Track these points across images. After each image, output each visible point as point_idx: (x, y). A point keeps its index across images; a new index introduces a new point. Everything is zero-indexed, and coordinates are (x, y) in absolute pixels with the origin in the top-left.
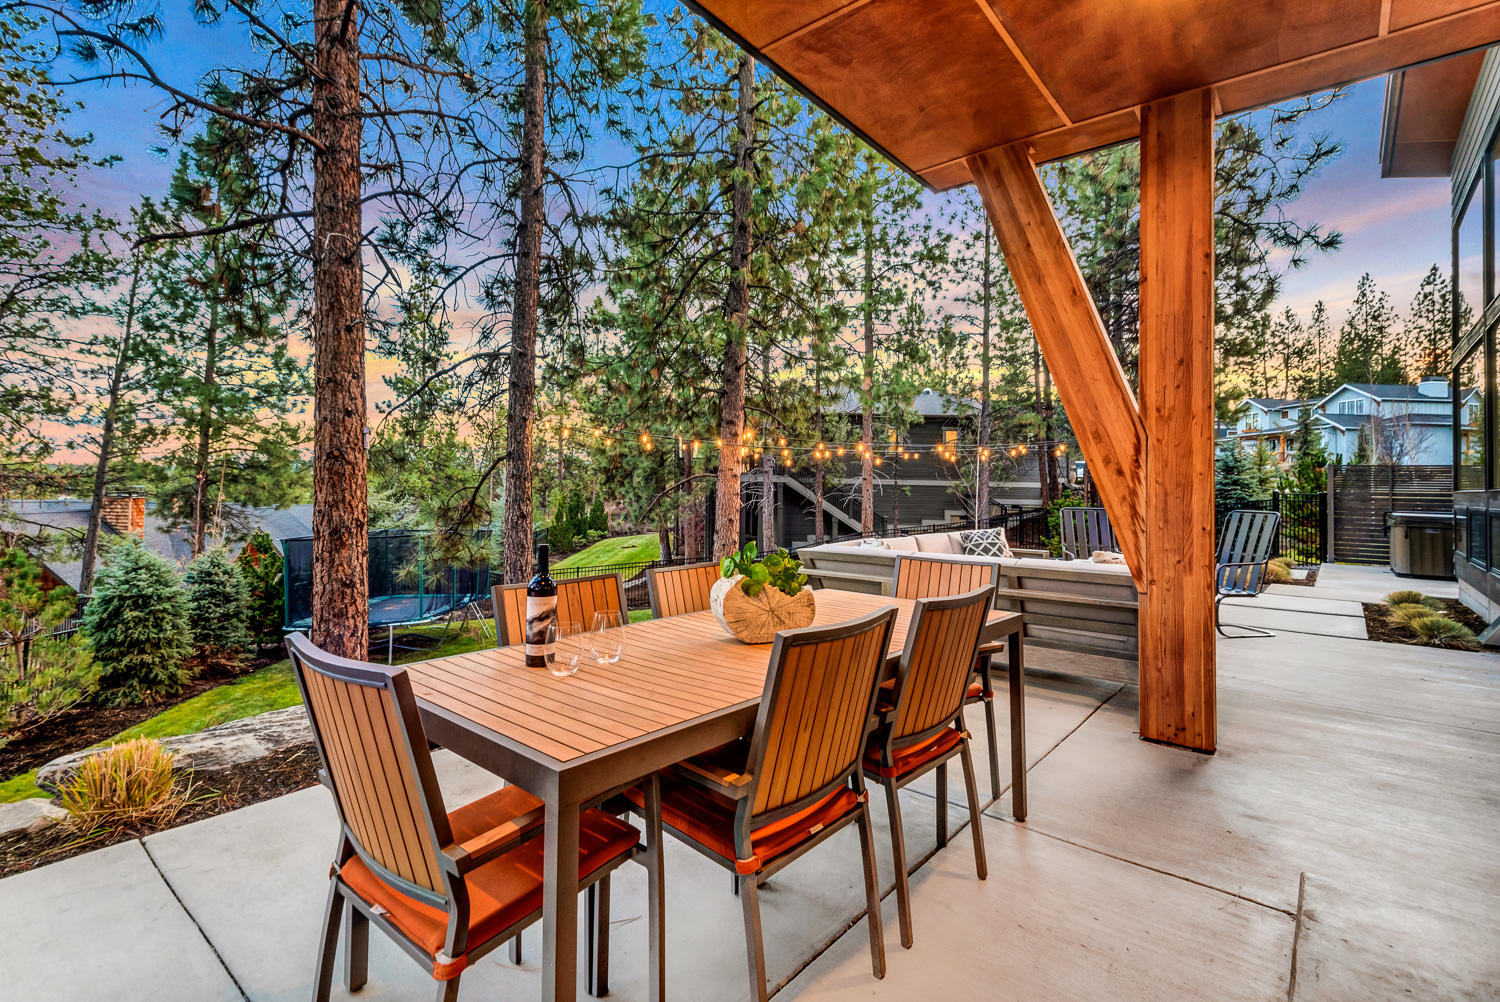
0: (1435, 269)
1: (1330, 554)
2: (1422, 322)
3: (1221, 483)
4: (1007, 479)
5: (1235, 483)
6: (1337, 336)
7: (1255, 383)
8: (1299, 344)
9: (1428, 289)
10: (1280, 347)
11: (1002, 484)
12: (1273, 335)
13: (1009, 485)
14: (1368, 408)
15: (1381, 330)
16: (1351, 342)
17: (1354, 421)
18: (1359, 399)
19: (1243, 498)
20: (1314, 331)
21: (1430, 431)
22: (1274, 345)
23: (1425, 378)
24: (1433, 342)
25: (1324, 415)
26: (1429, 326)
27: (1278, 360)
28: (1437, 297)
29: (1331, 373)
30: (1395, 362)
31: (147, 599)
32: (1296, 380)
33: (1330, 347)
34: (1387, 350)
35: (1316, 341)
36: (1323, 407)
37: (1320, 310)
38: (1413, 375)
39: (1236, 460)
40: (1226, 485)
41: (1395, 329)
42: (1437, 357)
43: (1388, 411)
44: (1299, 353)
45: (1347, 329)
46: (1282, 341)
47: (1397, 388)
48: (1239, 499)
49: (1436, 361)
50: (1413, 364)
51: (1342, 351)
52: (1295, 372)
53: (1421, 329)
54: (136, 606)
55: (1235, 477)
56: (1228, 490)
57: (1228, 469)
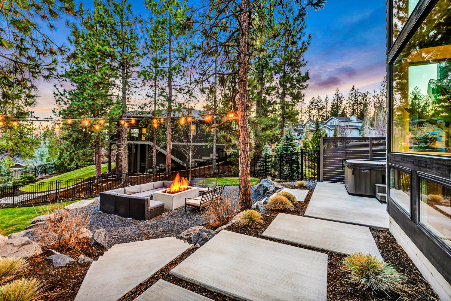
0: (354, 87)
1: (321, 178)
2: (351, 101)
6: (331, 104)
7: (310, 116)
8: (321, 106)
9: (352, 92)
10: (317, 106)
12: (315, 103)
14: (337, 123)
15: (341, 103)
16: (334, 106)
17: (334, 127)
18: (335, 121)
19: (293, 151)
20: (325, 103)
21: (353, 130)
22: (315, 106)
23: (351, 116)
24: (353, 106)
25: (327, 125)
26: (352, 102)
27: (316, 110)
28: (354, 94)
29: (329, 114)
30: (344, 112)
32: (320, 116)
33: (329, 107)
34: (342, 108)
35: (326, 106)
36: (327, 123)
37: (327, 97)
38: (348, 115)
40: (287, 145)
41: (344, 103)
42: (354, 110)
43: (342, 124)
44: (321, 108)
45: (333, 102)
46: (317, 105)
47: (344, 118)
48: (291, 151)
49: (353, 112)
50: (348, 112)
51: (332, 108)
52: (320, 114)
53: (350, 103)
55: (290, 143)
56: (287, 148)
57: (288, 139)
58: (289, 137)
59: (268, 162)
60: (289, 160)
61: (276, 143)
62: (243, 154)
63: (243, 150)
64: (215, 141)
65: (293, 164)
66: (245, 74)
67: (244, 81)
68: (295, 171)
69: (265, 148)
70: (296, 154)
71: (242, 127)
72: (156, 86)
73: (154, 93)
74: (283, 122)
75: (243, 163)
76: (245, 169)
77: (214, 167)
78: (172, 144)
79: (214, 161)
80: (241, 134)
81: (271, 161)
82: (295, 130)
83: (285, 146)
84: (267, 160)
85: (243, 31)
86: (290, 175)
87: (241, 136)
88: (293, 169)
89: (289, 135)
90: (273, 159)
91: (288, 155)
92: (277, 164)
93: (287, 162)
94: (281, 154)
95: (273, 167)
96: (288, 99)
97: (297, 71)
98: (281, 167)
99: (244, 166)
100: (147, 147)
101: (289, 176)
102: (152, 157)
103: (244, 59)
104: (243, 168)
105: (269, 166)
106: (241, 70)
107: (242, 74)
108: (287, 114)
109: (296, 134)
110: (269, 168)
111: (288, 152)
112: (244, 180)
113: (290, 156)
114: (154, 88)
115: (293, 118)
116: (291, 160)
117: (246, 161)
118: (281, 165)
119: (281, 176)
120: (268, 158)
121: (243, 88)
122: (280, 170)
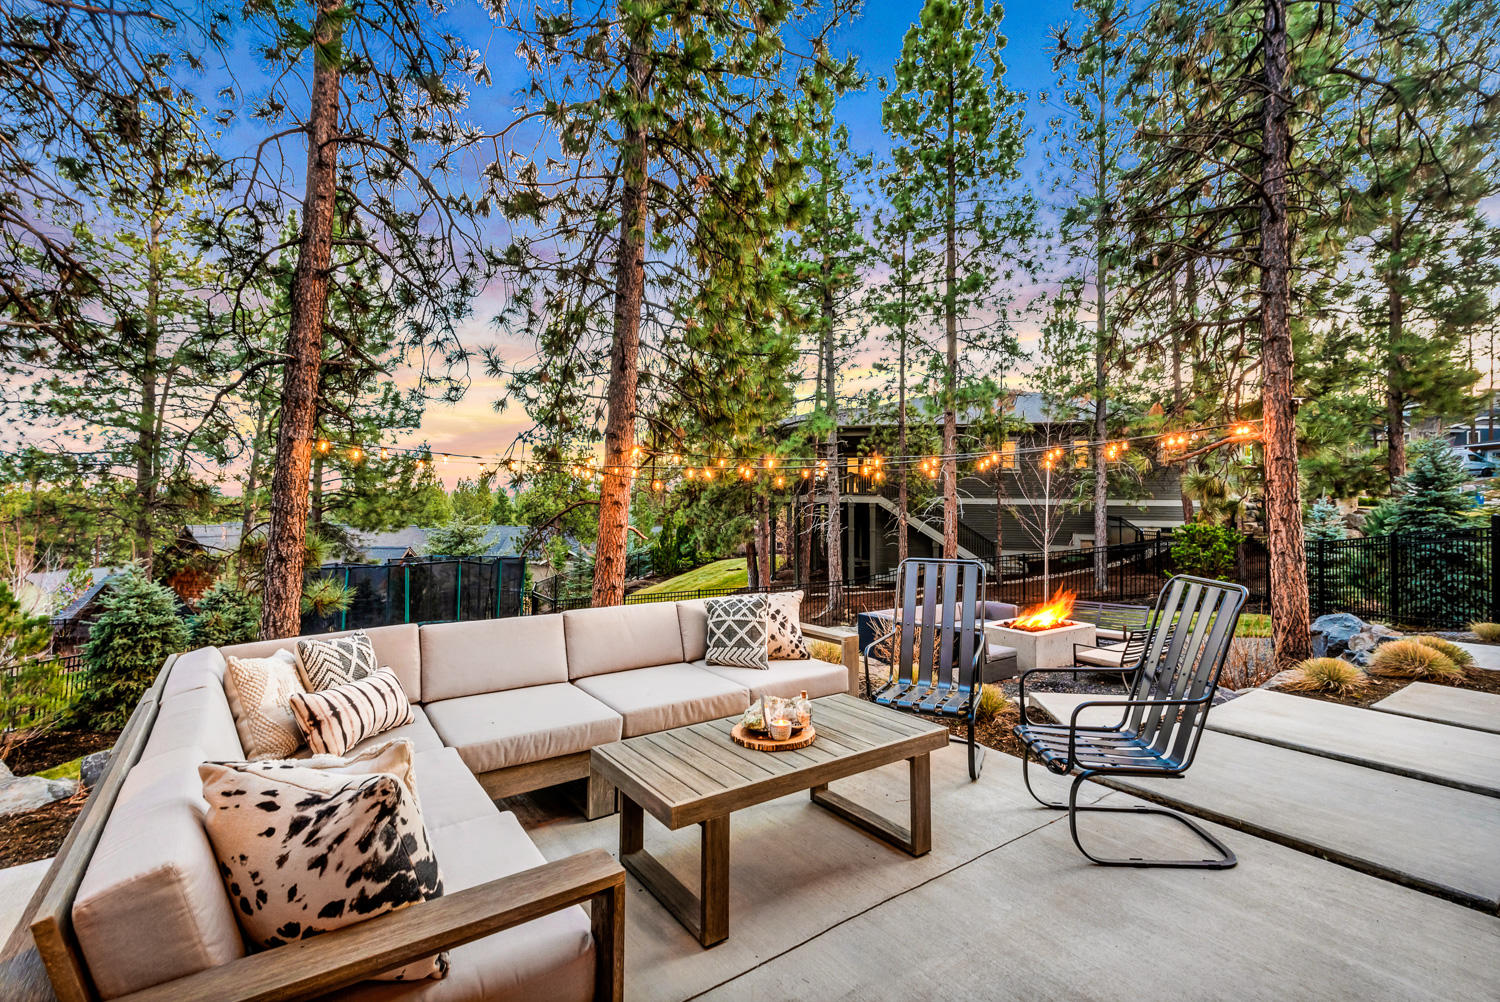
3: (1411, 503)
4: (1140, 497)
5: (1437, 502)
11: (1133, 503)
13: (1143, 503)
19: (1450, 525)
31: (135, 626)
39: (1439, 469)
40: (1421, 504)
48: (1441, 525)
54: (125, 634)
55: (1437, 494)
56: (1423, 513)
57: (1423, 481)
58: (1429, 475)
59: (1332, 563)
60: (1431, 557)
61: (1364, 495)
62: (1282, 528)
63: (1282, 519)
64: (1101, 492)
65: (1452, 572)
66: (1283, 321)
67: (1281, 338)
68: (1465, 595)
69: (1317, 514)
70: (1469, 534)
71: (1278, 459)
72: (902, 337)
73: (899, 356)
74: (1393, 416)
75: (1283, 553)
76: (1292, 568)
77: (1101, 577)
78: (961, 501)
79: (1099, 558)
80: (1276, 478)
81: (1343, 562)
82: (1458, 439)
83: (1413, 508)
84: (1328, 556)
85: (1272, 210)
86: (1439, 609)
87: (1276, 484)
88: (1452, 588)
89: (1429, 466)
90: (1356, 554)
91: (1429, 539)
92: (1373, 570)
93: (1423, 563)
94: (1393, 536)
95: (1353, 580)
96: (1421, 326)
97: (1464, 214)
98: (1395, 582)
99: (1288, 560)
100: (873, 514)
101: (1434, 614)
102: (896, 539)
103: (1278, 283)
104: (1284, 565)
105: (1336, 576)
106: (1270, 313)
107: (1273, 323)
108: (1419, 384)
109: (1464, 451)
110: (1335, 586)
111: (1431, 529)
112: (1290, 597)
113: (1439, 541)
114: (898, 344)
115: (1447, 398)
116: (1442, 556)
117: (1293, 546)
118: (1394, 575)
119: (1395, 611)
120: (1331, 551)
121: (1280, 359)
122: (1393, 592)
